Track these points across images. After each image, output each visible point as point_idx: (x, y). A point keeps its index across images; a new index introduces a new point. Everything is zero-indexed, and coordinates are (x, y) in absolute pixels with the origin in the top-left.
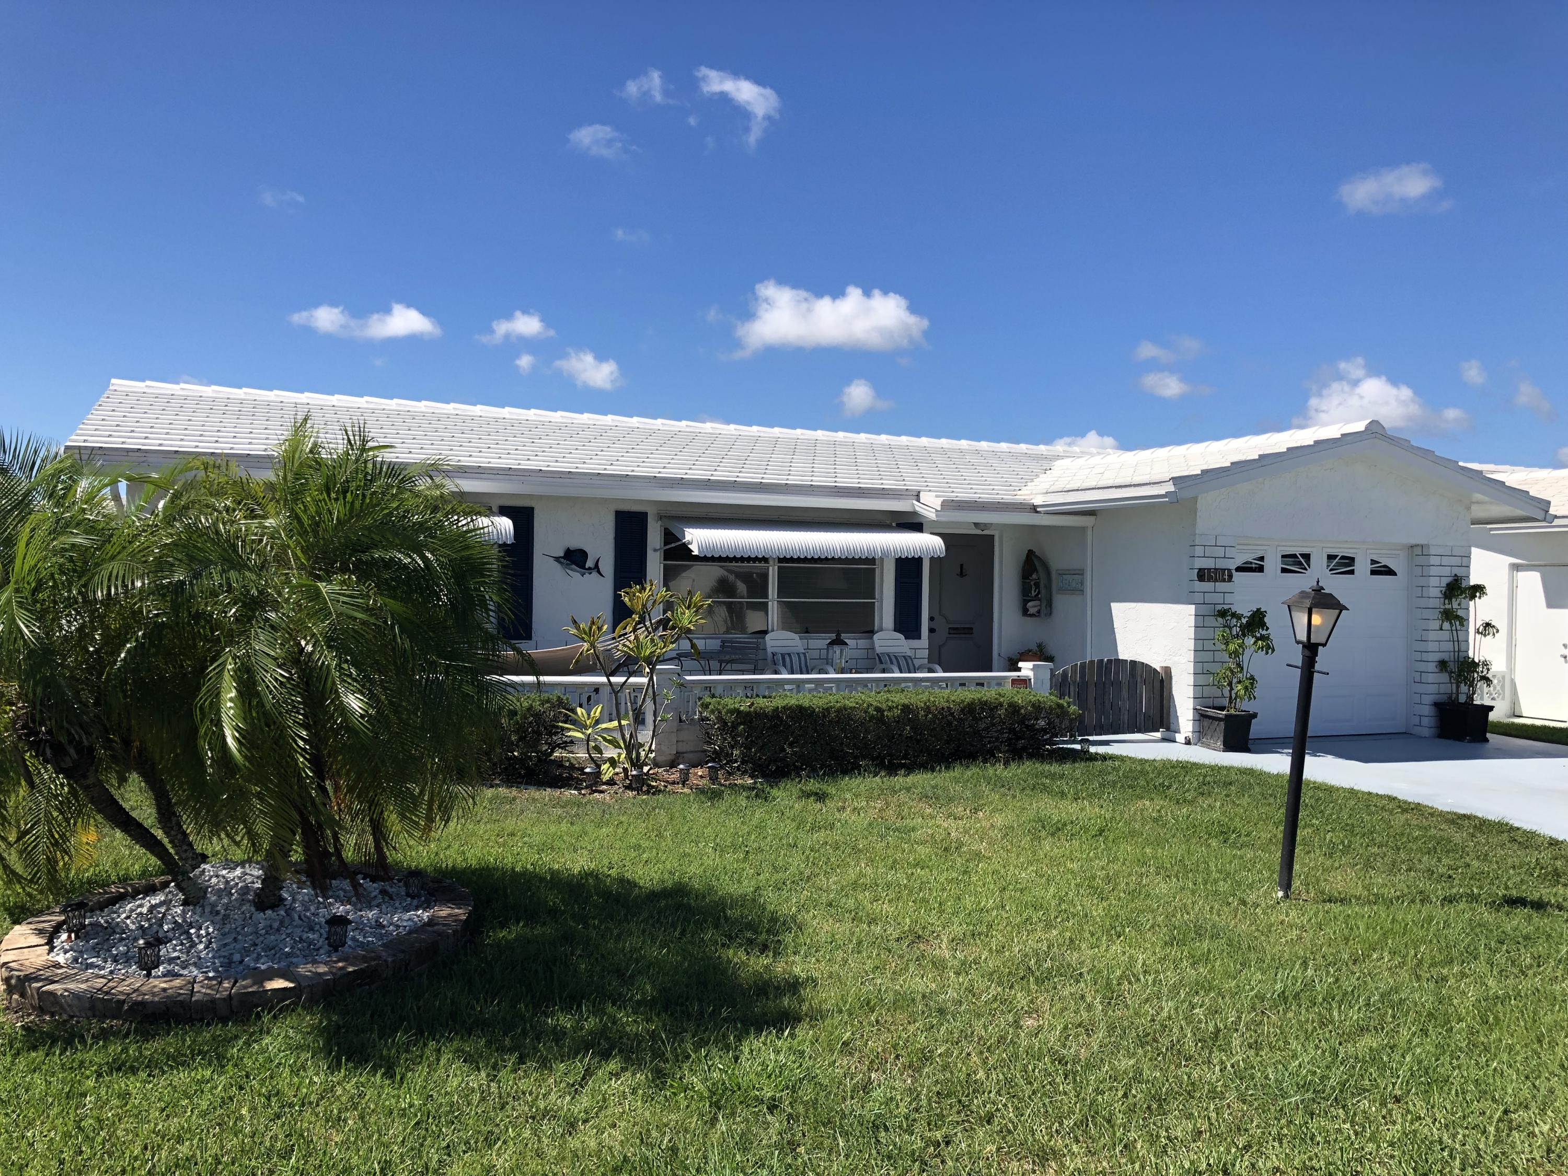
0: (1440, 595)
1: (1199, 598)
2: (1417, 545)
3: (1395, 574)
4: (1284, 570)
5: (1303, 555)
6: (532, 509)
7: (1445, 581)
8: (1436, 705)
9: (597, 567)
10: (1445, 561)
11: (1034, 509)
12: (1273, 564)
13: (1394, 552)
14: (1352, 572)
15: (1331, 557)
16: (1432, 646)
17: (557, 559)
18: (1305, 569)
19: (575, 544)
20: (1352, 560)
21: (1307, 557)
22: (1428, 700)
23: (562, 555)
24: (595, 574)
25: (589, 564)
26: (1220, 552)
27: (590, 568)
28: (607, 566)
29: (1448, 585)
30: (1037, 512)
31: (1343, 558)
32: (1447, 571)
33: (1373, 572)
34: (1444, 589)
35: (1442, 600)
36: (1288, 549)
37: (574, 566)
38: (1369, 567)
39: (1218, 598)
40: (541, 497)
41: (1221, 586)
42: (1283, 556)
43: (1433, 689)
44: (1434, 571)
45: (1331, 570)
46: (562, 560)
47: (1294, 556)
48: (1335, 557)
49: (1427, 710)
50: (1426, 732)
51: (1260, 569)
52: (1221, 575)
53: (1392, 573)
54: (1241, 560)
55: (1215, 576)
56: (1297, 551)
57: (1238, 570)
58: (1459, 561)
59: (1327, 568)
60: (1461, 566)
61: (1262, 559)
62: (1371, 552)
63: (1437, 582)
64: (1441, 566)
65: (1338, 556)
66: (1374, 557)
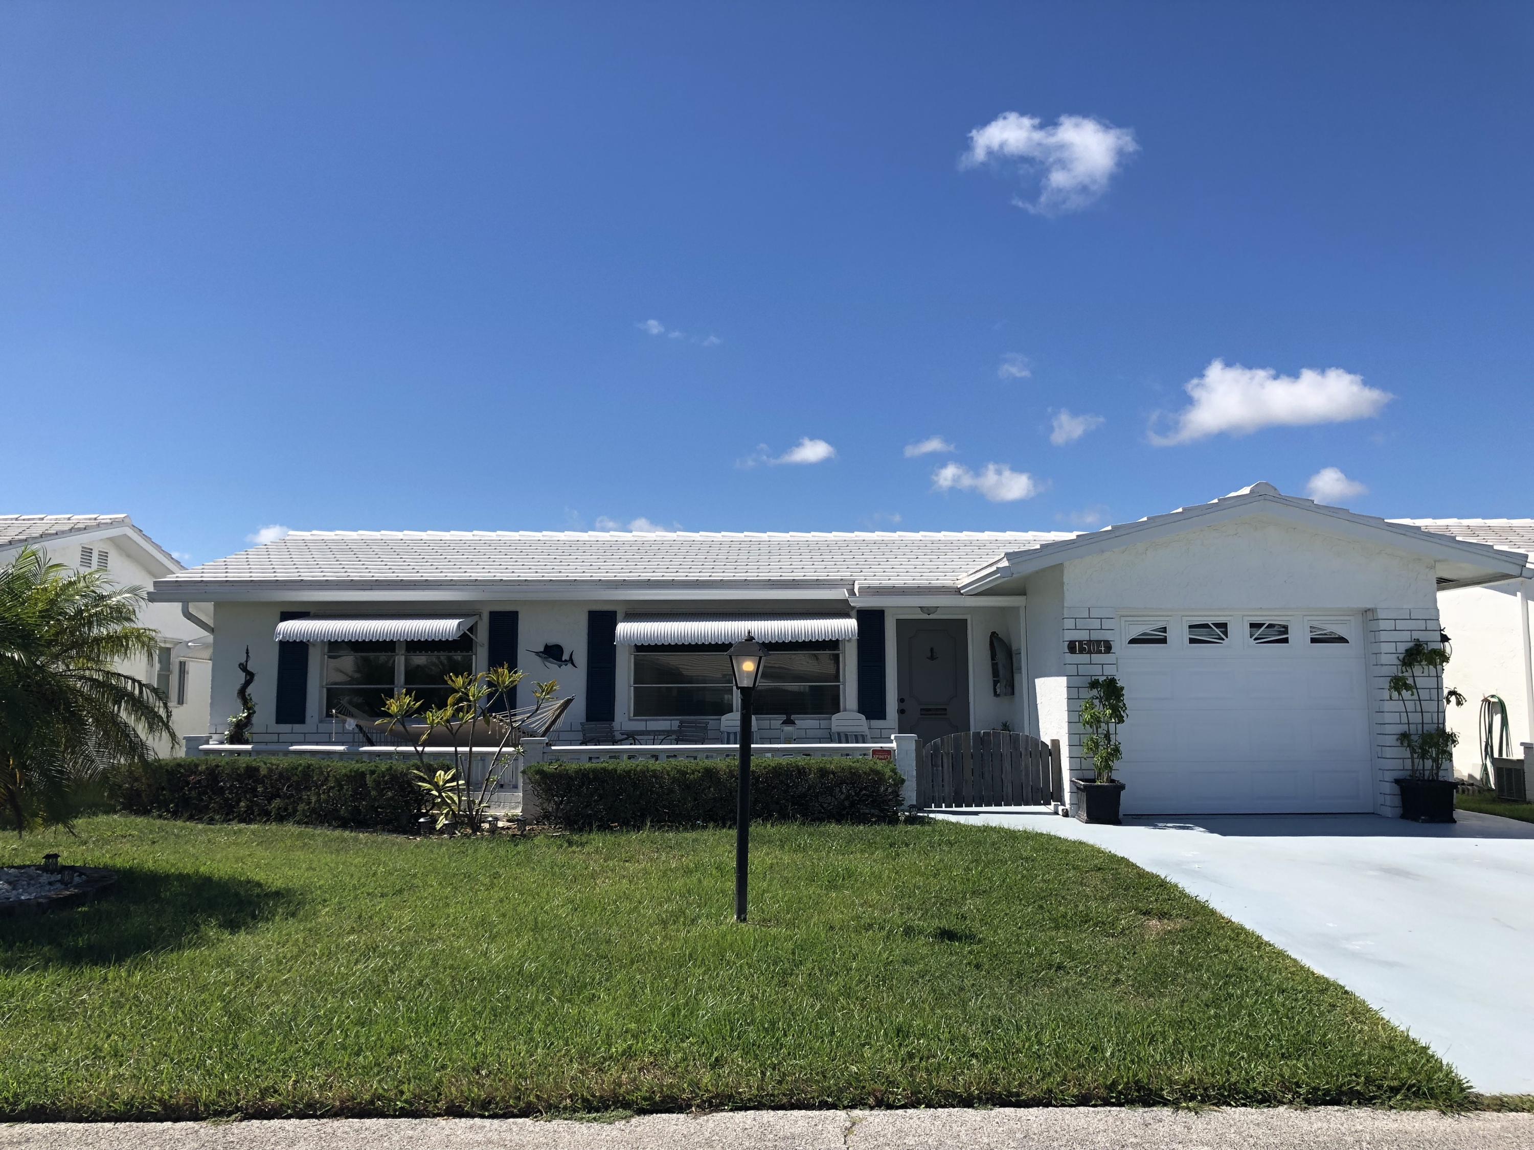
0: (1399, 663)
1: (1072, 670)
2: (1369, 610)
3: (1346, 641)
4: (1192, 641)
5: (1218, 625)
6: (517, 613)
7: (1402, 648)
8: (1397, 781)
9: (571, 660)
10: (1400, 625)
11: (958, 591)
12: (1178, 634)
13: (1342, 618)
14: (1286, 641)
15: (1254, 626)
16: (1388, 718)
17: (537, 653)
18: (1223, 639)
19: (552, 641)
20: (1286, 627)
21: (1223, 626)
22: (1389, 776)
23: (542, 650)
24: (570, 665)
25: (566, 657)
26: (1096, 624)
27: (566, 661)
28: (581, 658)
29: (1407, 651)
30: (962, 594)
31: (1271, 626)
32: (1406, 636)
33: (1314, 640)
34: (1401, 657)
35: (1400, 667)
36: (1198, 618)
37: (551, 659)
38: (1308, 635)
39: (1096, 671)
40: (525, 602)
41: (1096, 658)
42: (1190, 627)
43: (1397, 764)
44: (1384, 636)
45: (1256, 639)
46: (541, 654)
47: (1206, 626)
48: (1260, 625)
49: (1388, 788)
50: (1388, 812)
51: (1164, 641)
52: (1098, 647)
53: (1342, 640)
54: (1135, 633)
55: (1089, 648)
56: (1210, 621)
57: (1133, 641)
58: (1421, 624)
59: (1251, 637)
60: (1426, 630)
61: (1164, 630)
62: (1309, 618)
63: (1391, 648)
64: (1395, 630)
65: (1264, 624)
66: (1315, 624)
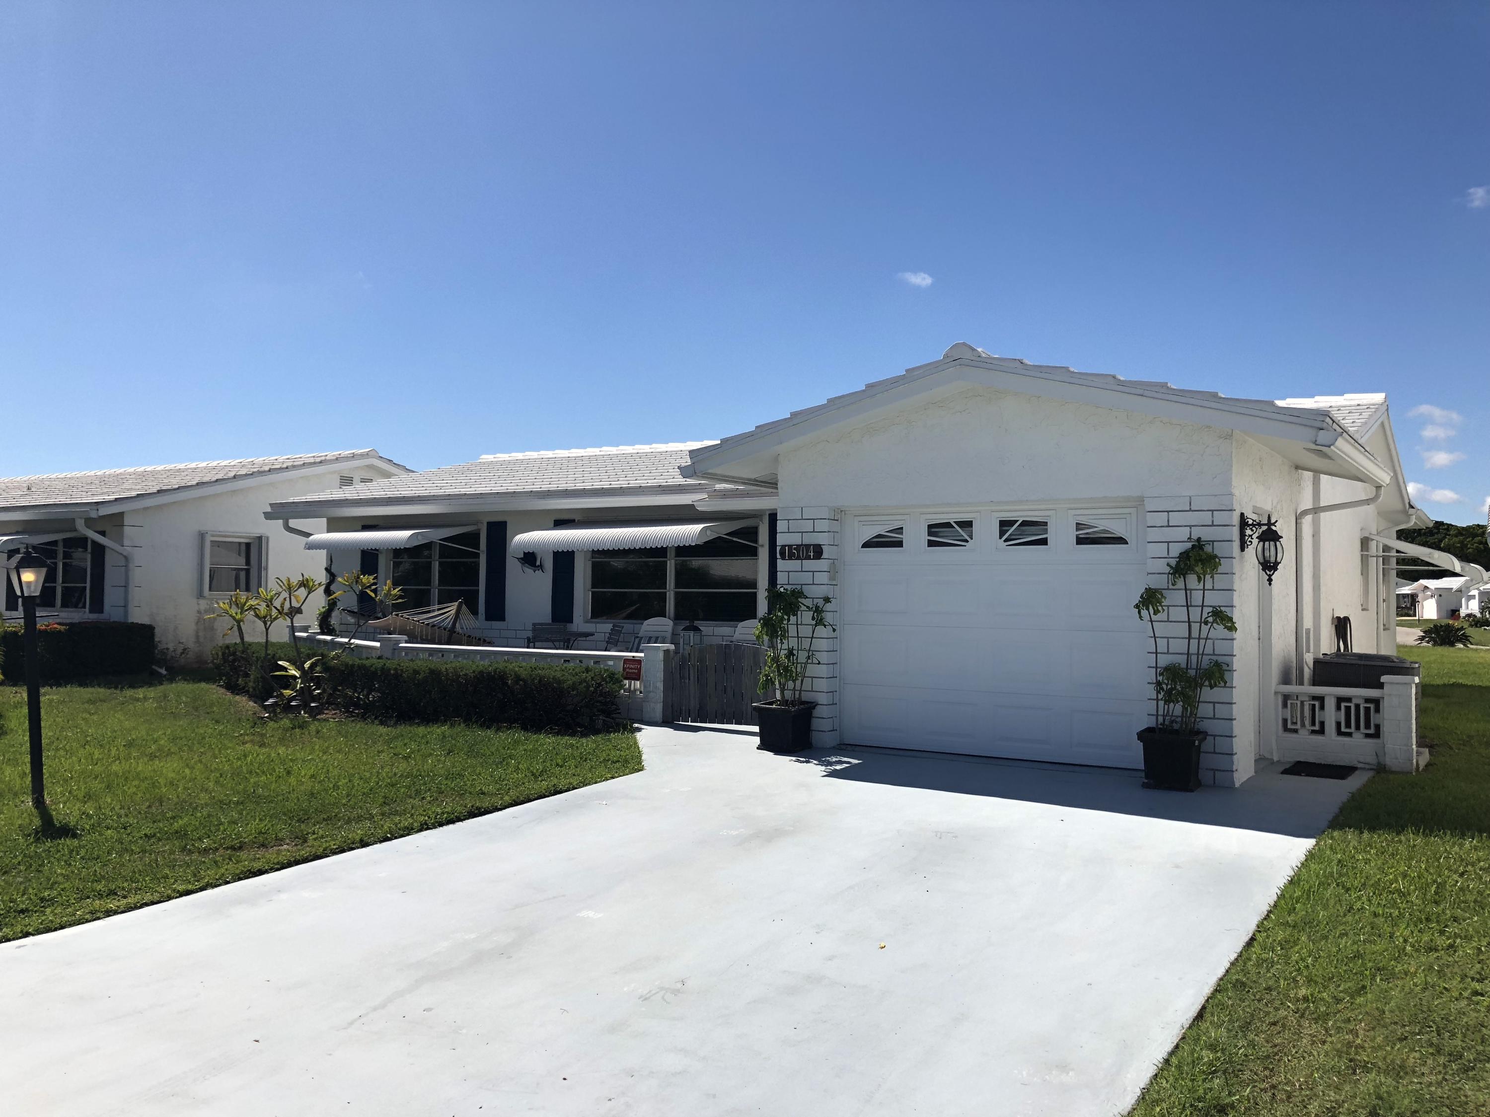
0: (1167, 570)
2: (1137, 499)
3: (1125, 542)
4: (931, 544)
5: (961, 524)
6: (505, 523)
7: (1176, 550)
9: (541, 566)
10: (1175, 519)
12: (916, 537)
14: (1044, 542)
15: (1005, 525)
17: (519, 562)
18: (967, 541)
20: (1042, 525)
21: (967, 525)
23: (522, 558)
24: (540, 570)
25: (538, 563)
26: (809, 526)
27: (537, 566)
29: (1181, 554)
31: (1025, 523)
32: (1184, 533)
33: (1080, 541)
34: (1173, 562)
35: (1165, 576)
36: (938, 516)
37: (529, 565)
38: (1073, 534)
39: (804, 579)
41: (809, 564)
42: (929, 526)
44: (1162, 535)
45: (1005, 541)
46: (522, 562)
47: (947, 525)
48: (1011, 523)
51: (899, 544)
52: (807, 553)
53: (1121, 541)
54: (869, 533)
55: (798, 553)
56: (951, 518)
57: (866, 545)
58: (1206, 518)
59: (1000, 538)
60: (1213, 525)
61: (900, 530)
62: (1074, 512)
63: (1161, 550)
64: (1169, 526)
65: (1017, 521)
66: (1083, 520)
